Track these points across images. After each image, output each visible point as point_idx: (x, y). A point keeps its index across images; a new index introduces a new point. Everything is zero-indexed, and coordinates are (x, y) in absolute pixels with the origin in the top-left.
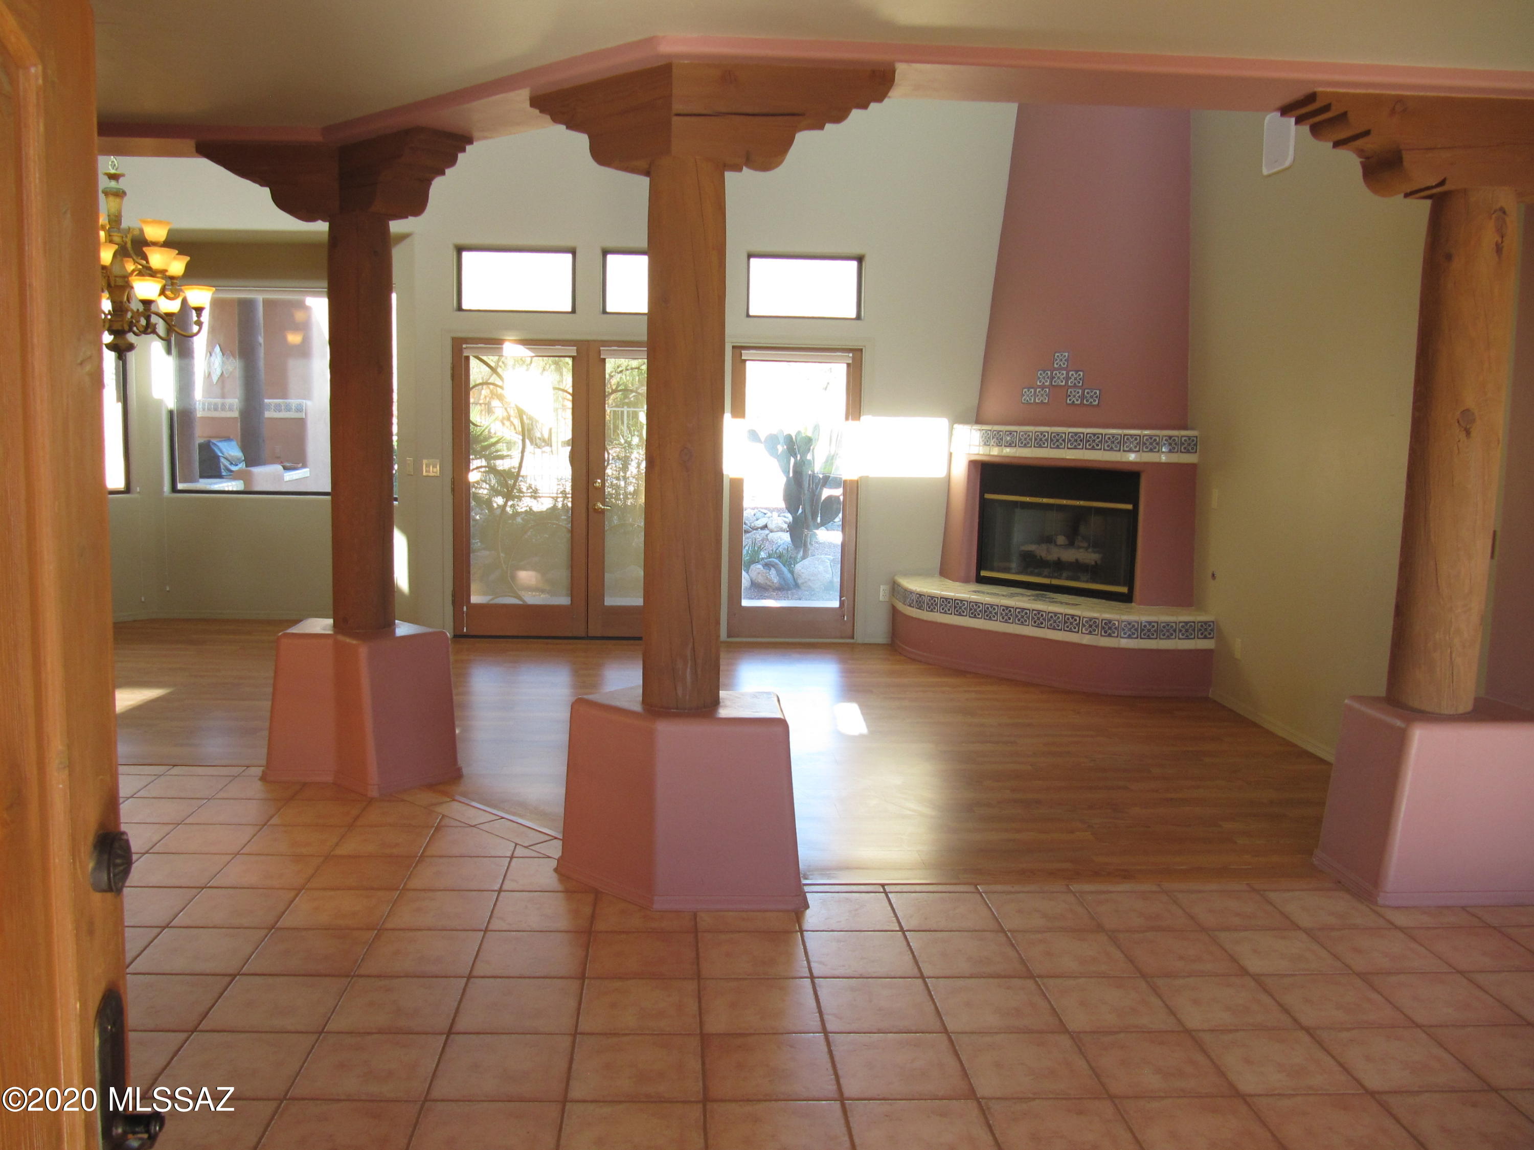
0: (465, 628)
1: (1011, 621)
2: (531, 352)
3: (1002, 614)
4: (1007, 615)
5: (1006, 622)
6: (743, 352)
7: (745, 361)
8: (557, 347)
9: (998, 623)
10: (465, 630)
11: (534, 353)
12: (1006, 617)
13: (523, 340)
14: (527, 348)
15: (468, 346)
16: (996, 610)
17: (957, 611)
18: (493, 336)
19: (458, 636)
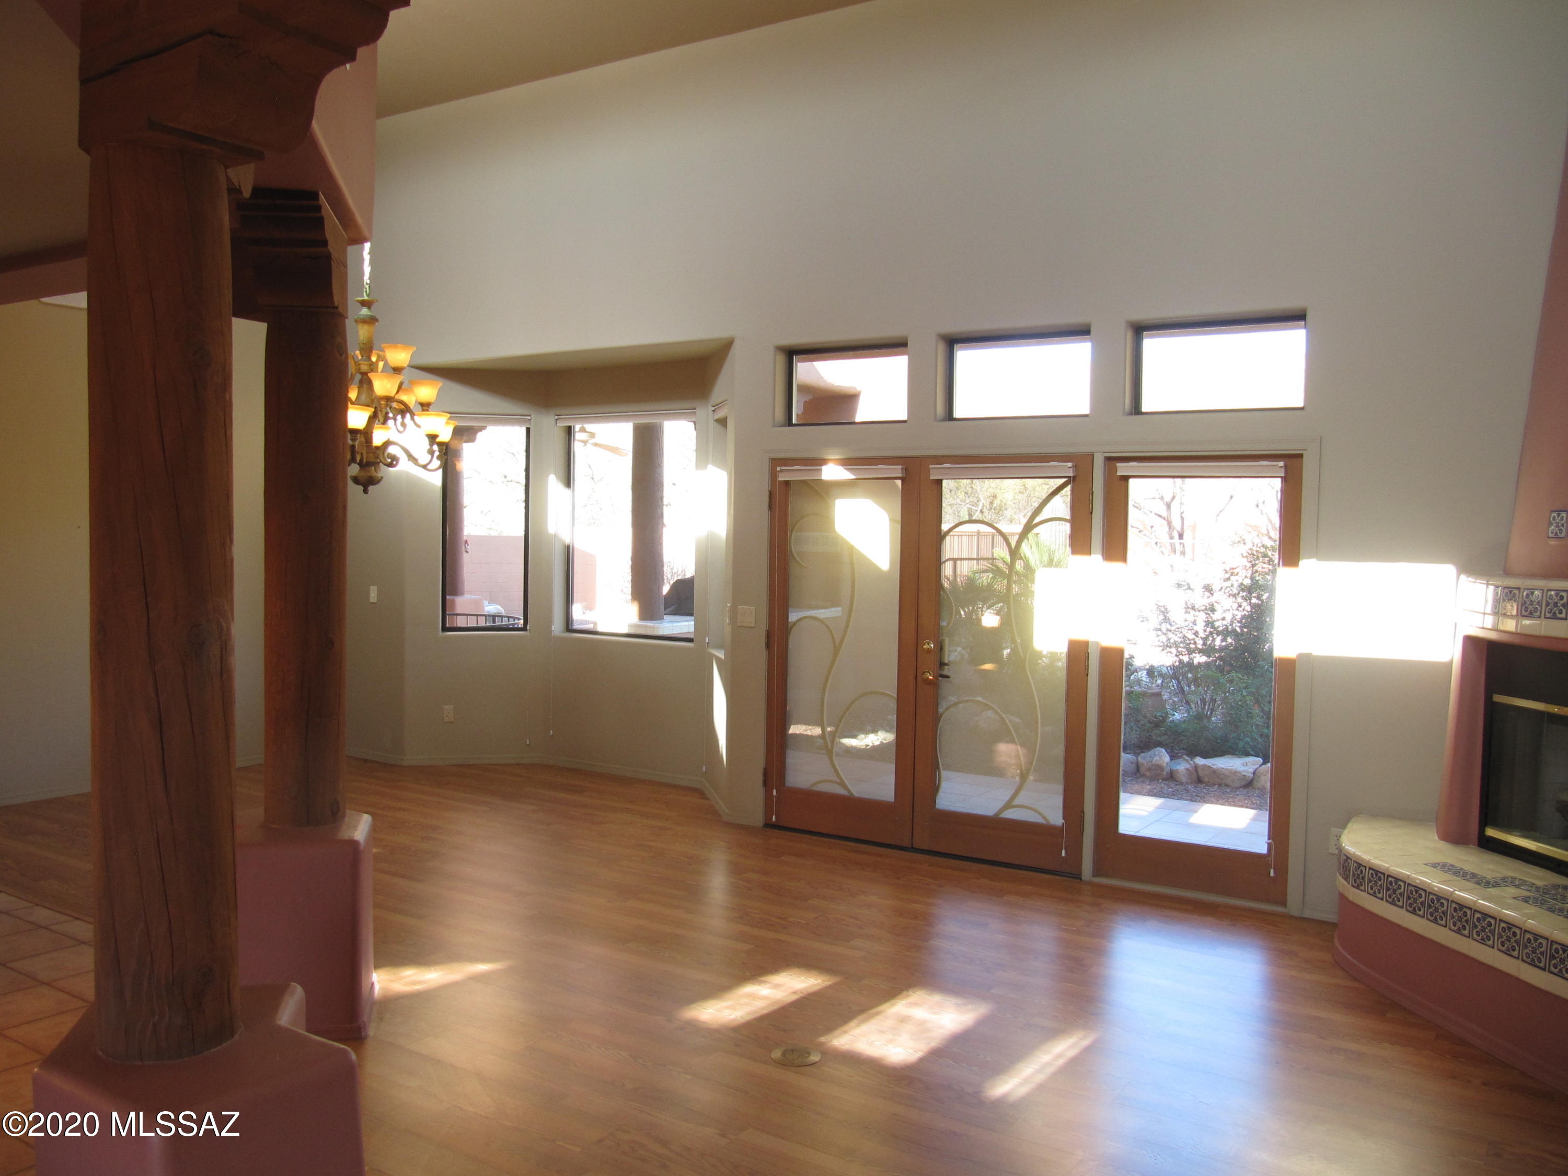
0: (774, 817)
1: (1466, 932)
2: (851, 473)
3: (1453, 917)
4: (1460, 919)
5: (1458, 931)
6: (1118, 465)
7: (1126, 479)
8: (880, 466)
9: (1446, 930)
10: (774, 819)
11: (855, 475)
12: (1459, 924)
13: (844, 459)
14: (846, 469)
15: (784, 468)
16: (1445, 908)
17: (1390, 896)
18: (812, 456)
19: (768, 825)
